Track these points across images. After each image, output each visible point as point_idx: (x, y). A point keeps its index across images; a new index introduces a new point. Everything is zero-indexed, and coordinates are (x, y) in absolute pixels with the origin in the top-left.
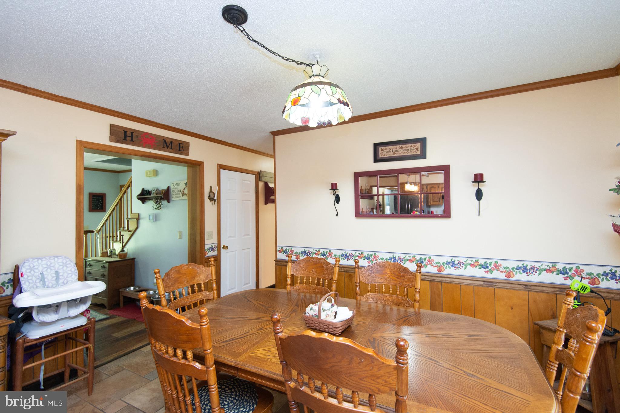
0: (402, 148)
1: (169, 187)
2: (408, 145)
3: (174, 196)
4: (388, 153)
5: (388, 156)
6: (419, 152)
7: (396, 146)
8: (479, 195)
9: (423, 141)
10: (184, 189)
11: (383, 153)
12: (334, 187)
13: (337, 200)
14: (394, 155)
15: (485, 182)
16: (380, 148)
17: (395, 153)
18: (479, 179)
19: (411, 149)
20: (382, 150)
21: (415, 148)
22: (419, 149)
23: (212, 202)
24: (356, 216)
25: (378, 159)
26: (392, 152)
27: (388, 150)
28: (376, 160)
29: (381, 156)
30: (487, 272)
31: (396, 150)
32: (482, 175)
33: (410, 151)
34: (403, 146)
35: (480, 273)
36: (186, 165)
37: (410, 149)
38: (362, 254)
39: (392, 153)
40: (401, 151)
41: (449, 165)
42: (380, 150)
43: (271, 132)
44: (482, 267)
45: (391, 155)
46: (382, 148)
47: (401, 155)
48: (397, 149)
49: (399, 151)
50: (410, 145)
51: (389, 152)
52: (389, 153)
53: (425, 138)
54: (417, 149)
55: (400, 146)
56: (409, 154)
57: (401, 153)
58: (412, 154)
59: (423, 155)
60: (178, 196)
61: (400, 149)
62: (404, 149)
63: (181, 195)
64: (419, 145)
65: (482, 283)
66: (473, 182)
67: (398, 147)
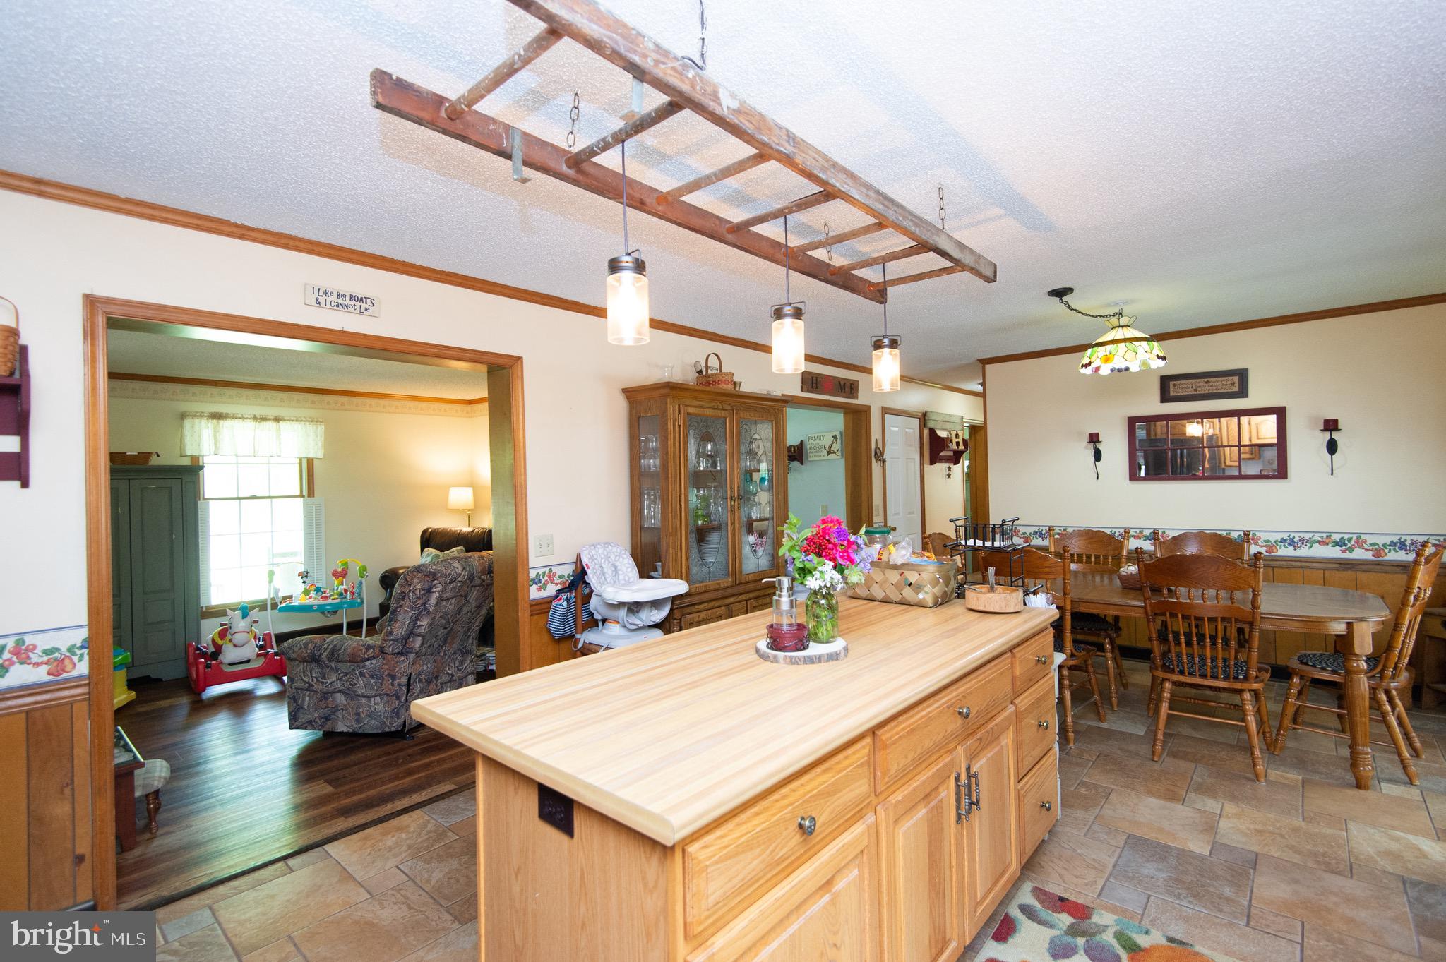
0: (1208, 382)
1: (802, 442)
2: (1217, 379)
3: (813, 455)
4: (1185, 390)
5: (1185, 394)
6: (1236, 389)
7: (1198, 381)
8: (1332, 447)
9: (1242, 375)
10: (831, 445)
11: (1177, 389)
12: (1094, 439)
13: (1098, 456)
14: (1195, 393)
15: (1340, 430)
16: (1171, 383)
17: (1196, 390)
18: (1331, 426)
19: (1223, 385)
20: (1175, 385)
21: (1229, 382)
22: (1237, 384)
23: (879, 462)
24: (1131, 479)
25: (1167, 397)
26: (1192, 387)
27: (1185, 386)
28: (1165, 398)
29: (1172, 394)
30: (1344, 551)
31: (1198, 385)
32: (1335, 421)
33: (1221, 387)
34: (1210, 380)
35: (1335, 553)
36: (842, 410)
37: (1221, 385)
38: (1141, 532)
39: (1191, 389)
40: (1207, 386)
41: (1285, 407)
42: (1171, 386)
43: (979, 360)
44: (1336, 544)
45: (1190, 392)
46: (1175, 382)
47: (1207, 392)
48: (1201, 384)
49: (1203, 386)
50: (1221, 379)
51: (1186, 388)
52: (1187, 390)
53: (1246, 370)
54: (1232, 384)
55: (1206, 380)
56: (1219, 391)
57: (1207, 390)
58: (1226, 391)
59: (1243, 392)
60: (821, 454)
61: (1205, 384)
62: (1211, 384)
63: (826, 454)
64: (1236, 379)
65: (1337, 566)
66: (1322, 430)
67: (1201, 382)
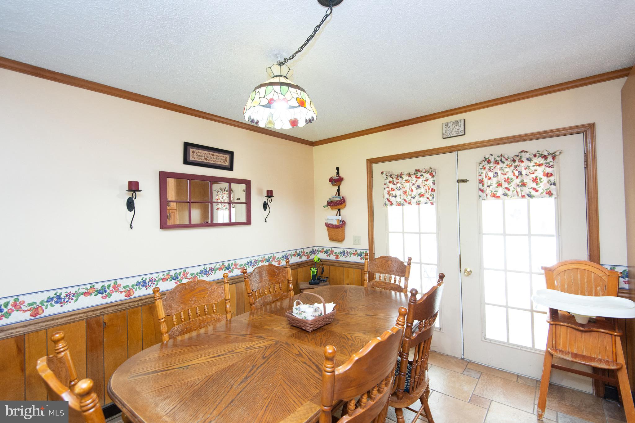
0: (213, 155)
2: (219, 154)
4: (199, 157)
5: (199, 160)
6: (227, 164)
7: (208, 152)
8: (265, 206)
9: (231, 154)
11: (194, 155)
12: (133, 187)
13: (130, 205)
14: (206, 161)
15: (273, 196)
16: (191, 150)
17: (206, 159)
18: (270, 194)
19: (221, 159)
20: (193, 152)
21: (224, 159)
22: (228, 161)
24: (162, 228)
25: (188, 161)
26: (204, 157)
27: (200, 154)
28: (186, 161)
29: (192, 159)
31: (208, 156)
32: (271, 192)
33: (220, 160)
34: (214, 154)
38: (168, 274)
40: (212, 159)
41: (250, 180)
42: (191, 152)
45: (202, 160)
46: (194, 150)
47: (212, 162)
51: (201, 156)
52: (201, 158)
53: (233, 152)
54: (226, 160)
55: (212, 153)
56: (219, 163)
57: (211, 161)
58: (222, 164)
59: (230, 168)
61: (211, 156)
62: (215, 157)
64: (228, 157)
66: (266, 196)
67: (209, 153)
